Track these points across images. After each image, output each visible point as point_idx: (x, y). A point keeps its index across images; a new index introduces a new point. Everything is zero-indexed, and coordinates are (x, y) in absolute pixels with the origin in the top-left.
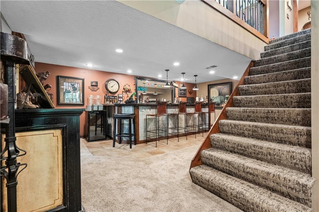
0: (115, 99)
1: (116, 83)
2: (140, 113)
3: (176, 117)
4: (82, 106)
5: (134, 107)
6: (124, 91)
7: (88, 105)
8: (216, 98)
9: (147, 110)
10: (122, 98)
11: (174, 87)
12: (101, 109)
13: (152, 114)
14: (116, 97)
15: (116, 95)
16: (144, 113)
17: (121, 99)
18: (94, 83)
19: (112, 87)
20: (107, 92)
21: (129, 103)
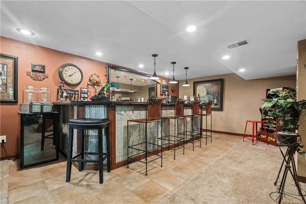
0: (75, 94)
1: (77, 70)
2: (118, 117)
3: (167, 121)
4: (12, 104)
5: (107, 107)
6: (91, 83)
7: (23, 103)
8: (204, 97)
9: (128, 112)
10: (87, 94)
11: (156, 82)
12: (48, 109)
13: (135, 119)
14: (78, 91)
15: (78, 88)
16: (123, 117)
17: (86, 96)
18: (37, 67)
19: (70, 76)
20: (62, 83)
21: (98, 101)
